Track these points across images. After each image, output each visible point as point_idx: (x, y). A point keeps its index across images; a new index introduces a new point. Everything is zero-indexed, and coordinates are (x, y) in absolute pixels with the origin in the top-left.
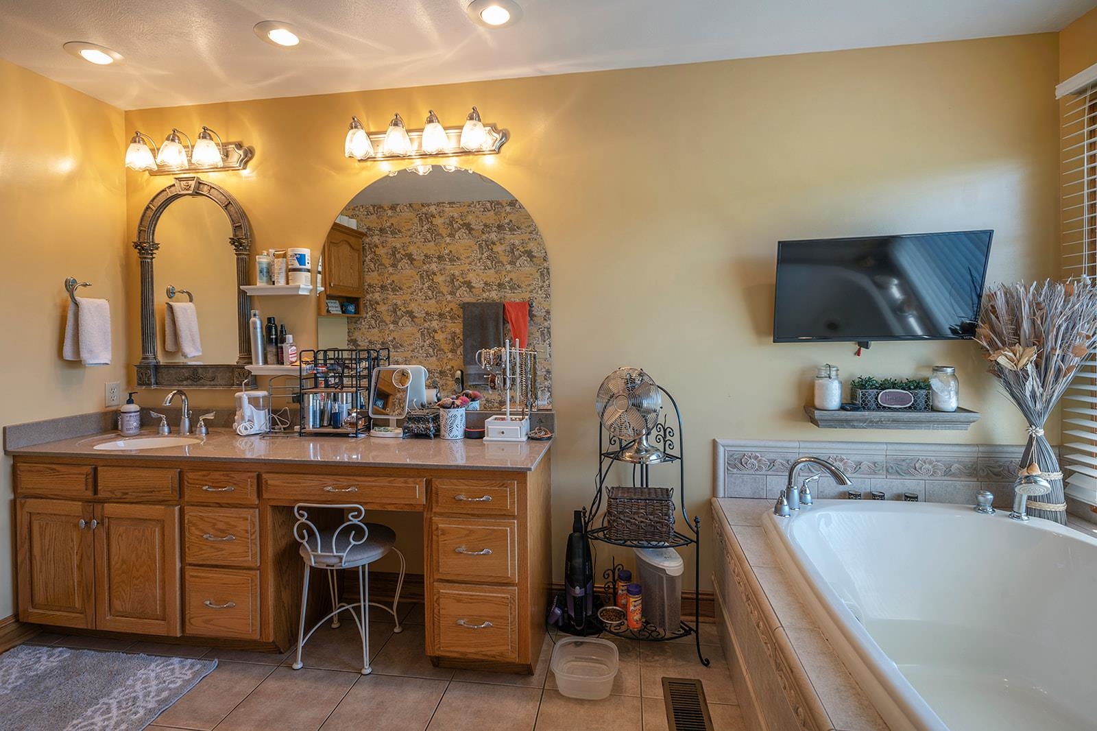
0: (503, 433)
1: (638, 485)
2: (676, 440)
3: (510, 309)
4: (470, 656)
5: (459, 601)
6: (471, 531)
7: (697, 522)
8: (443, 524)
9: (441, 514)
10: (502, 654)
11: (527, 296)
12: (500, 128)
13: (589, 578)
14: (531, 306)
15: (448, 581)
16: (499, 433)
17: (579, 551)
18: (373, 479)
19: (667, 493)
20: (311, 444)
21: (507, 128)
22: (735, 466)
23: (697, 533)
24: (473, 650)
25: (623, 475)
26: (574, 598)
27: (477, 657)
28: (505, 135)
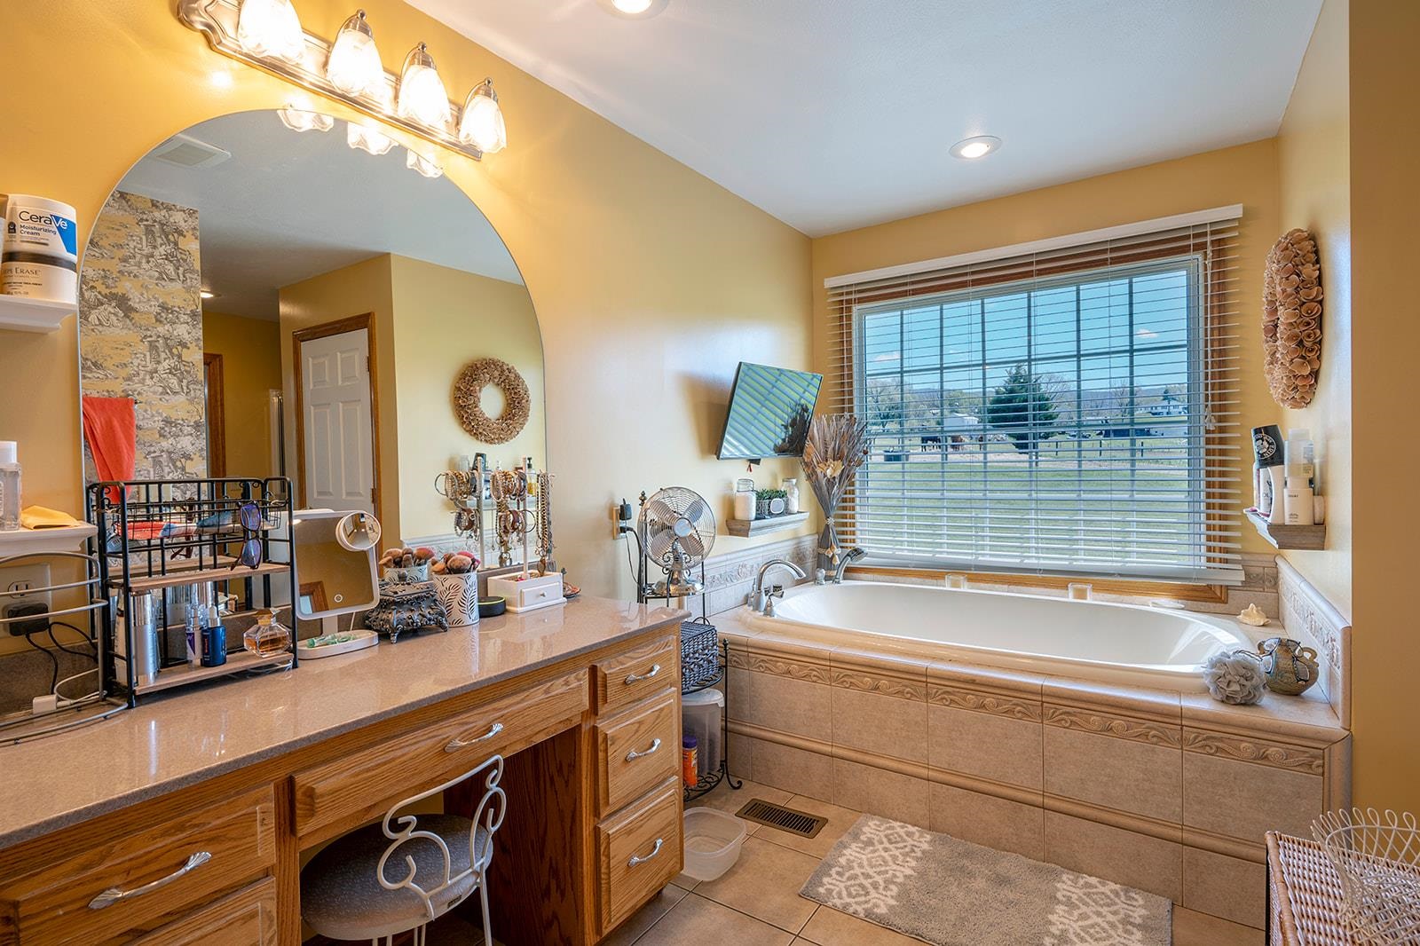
0: (543, 595)
5: (628, 833)
6: (640, 723)
8: (610, 728)
10: (670, 873)
16: (537, 596)
18: (522, 696)
20: (153, 723)
24: (644, 894)
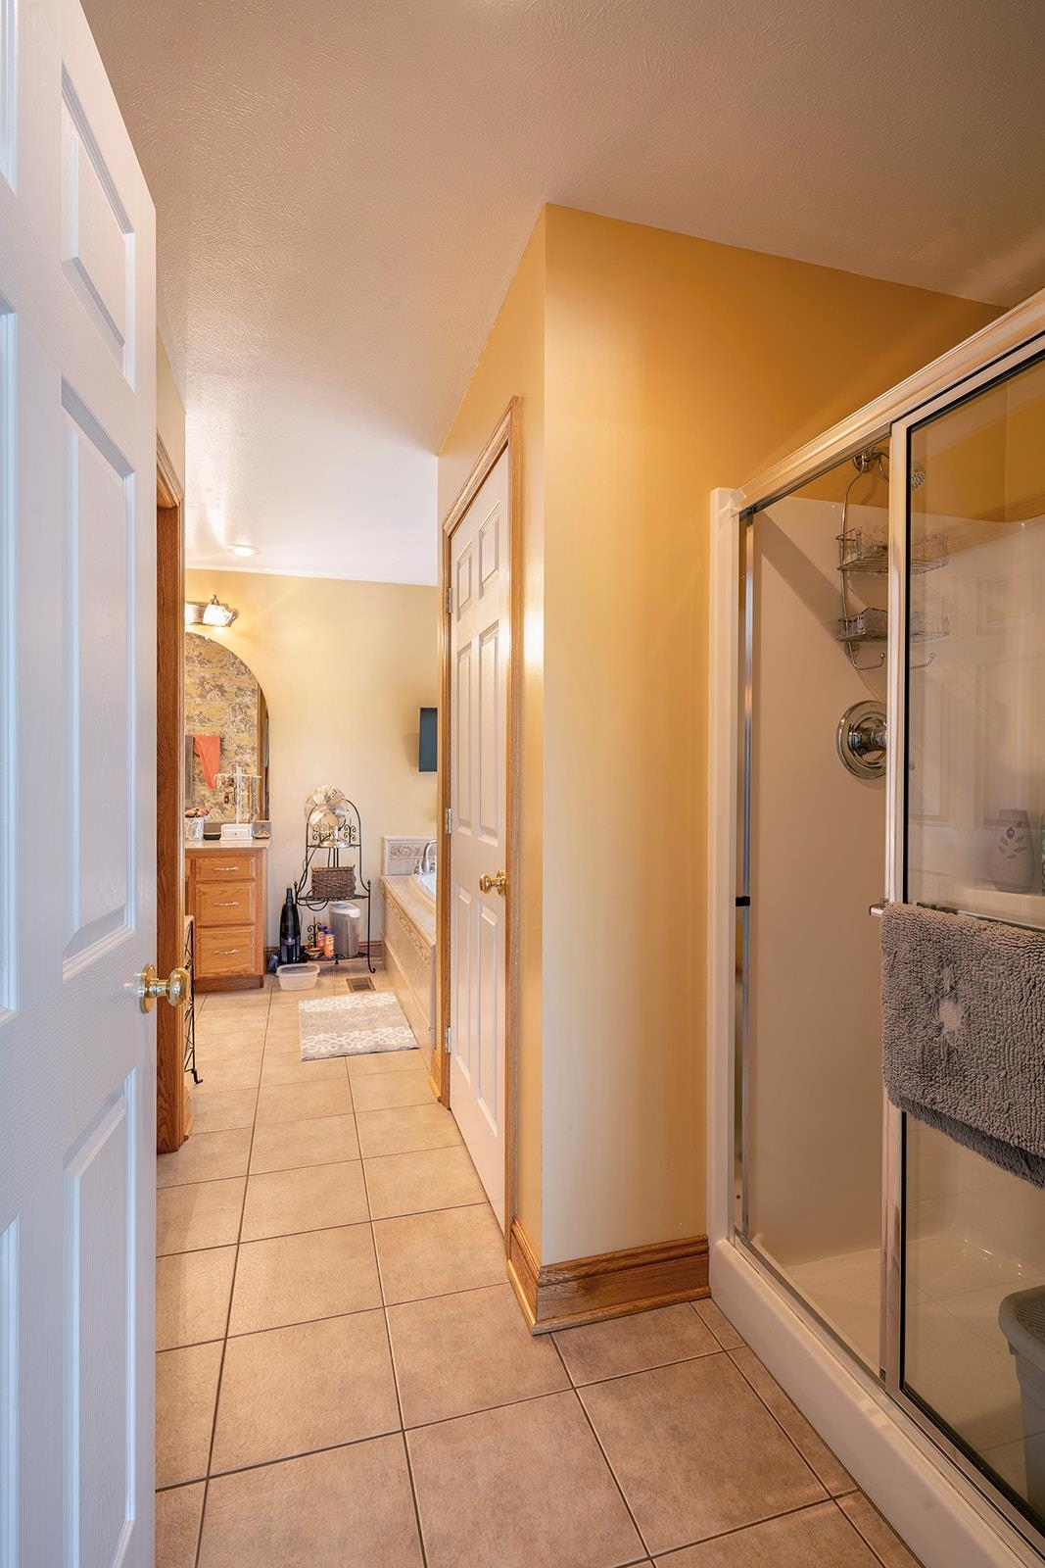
0: (236, 834)
1: (331, 866)
2: (357, 834)
3: (200, 742)
4: (222, 974)
5: (215, 938)
6: (224, 891)
7: (369, 883)
8: (203, 888)
9: (203, 882)
10: (245, 969)
11: (218, 731)
12: (230, 607)
13: (297, 933)
14: (222, 740)
15: (206, 927)
16: (233, 834)
17: (290, 915)
19: (349, 870)
21: (238, 608)
22: (395, 854)
23: (369, 891)
24: (225, 970)
25: (321, 859)
26: (288, 946)
27: (229, 974)
28: (235, 615)
